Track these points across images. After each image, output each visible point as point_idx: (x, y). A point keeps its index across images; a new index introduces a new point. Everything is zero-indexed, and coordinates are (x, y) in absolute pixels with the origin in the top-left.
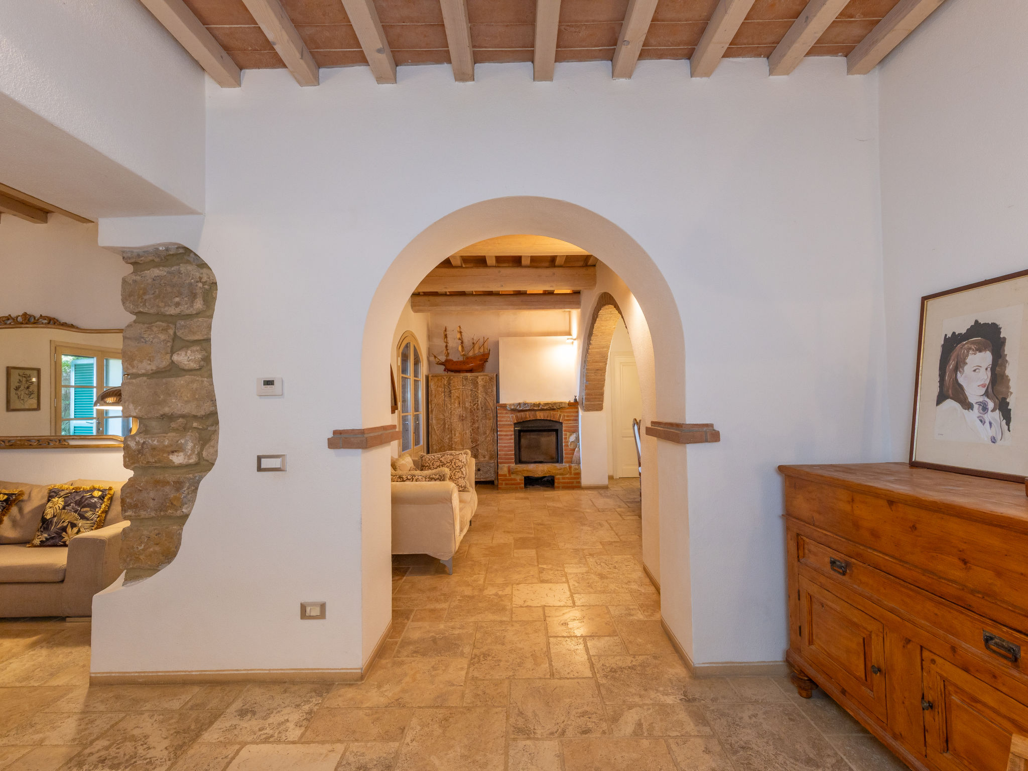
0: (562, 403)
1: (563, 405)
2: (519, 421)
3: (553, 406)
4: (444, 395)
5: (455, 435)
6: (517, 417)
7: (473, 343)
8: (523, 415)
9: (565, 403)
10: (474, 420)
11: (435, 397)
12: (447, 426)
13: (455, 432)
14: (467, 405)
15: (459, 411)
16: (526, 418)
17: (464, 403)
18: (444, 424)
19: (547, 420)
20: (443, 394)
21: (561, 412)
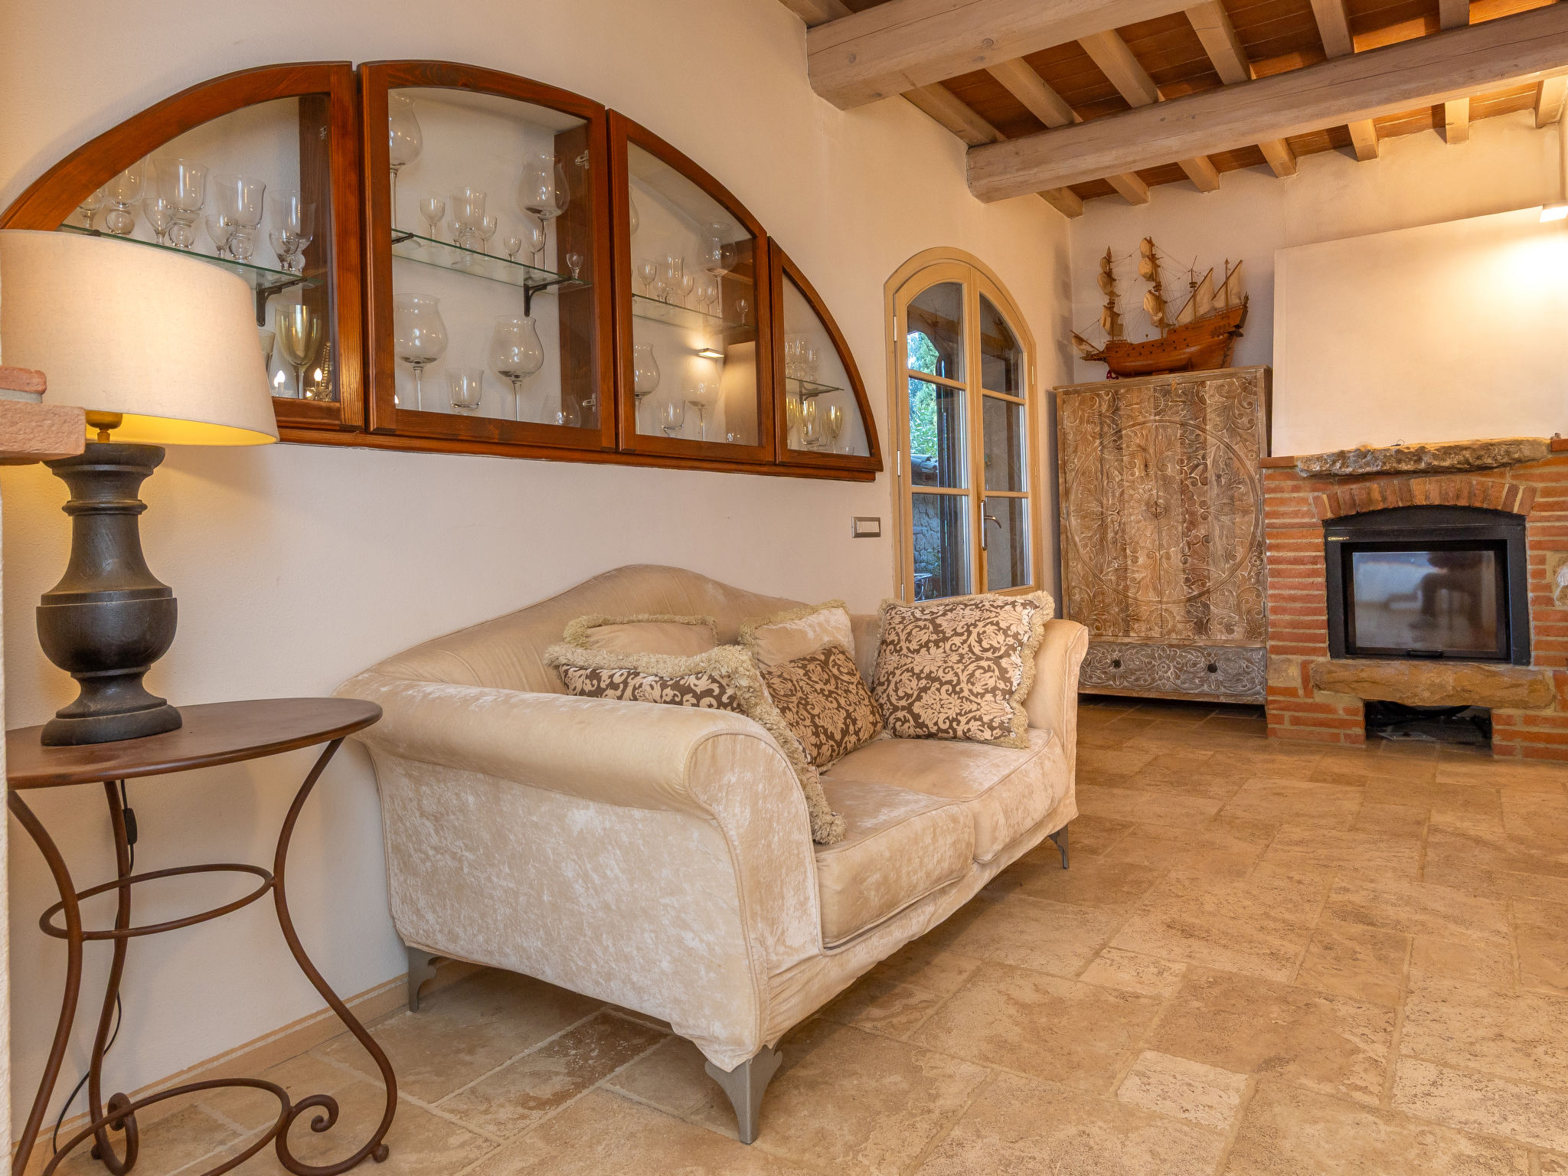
0: (1518, 443)
1: (1527, 452)
2: (1343, 513)
3: (1479, 458)
4: (1101, 443)
5: (1135, 560)
6: (1334, 498)
7: (1193, 284)
8: (1355, 492)
9: (1534, 443)
10: (1192, 514)
11: (1075, 451)
12: (1110, 535)
13: (1134, 551)
14: (1171, 470)
15: (1147, 489)
16: (1370, 501)
17: (1162, 467)
18: (1103, 527)
19: (1455, 508)
20: (1098, 441)
21: (1514, 477)
